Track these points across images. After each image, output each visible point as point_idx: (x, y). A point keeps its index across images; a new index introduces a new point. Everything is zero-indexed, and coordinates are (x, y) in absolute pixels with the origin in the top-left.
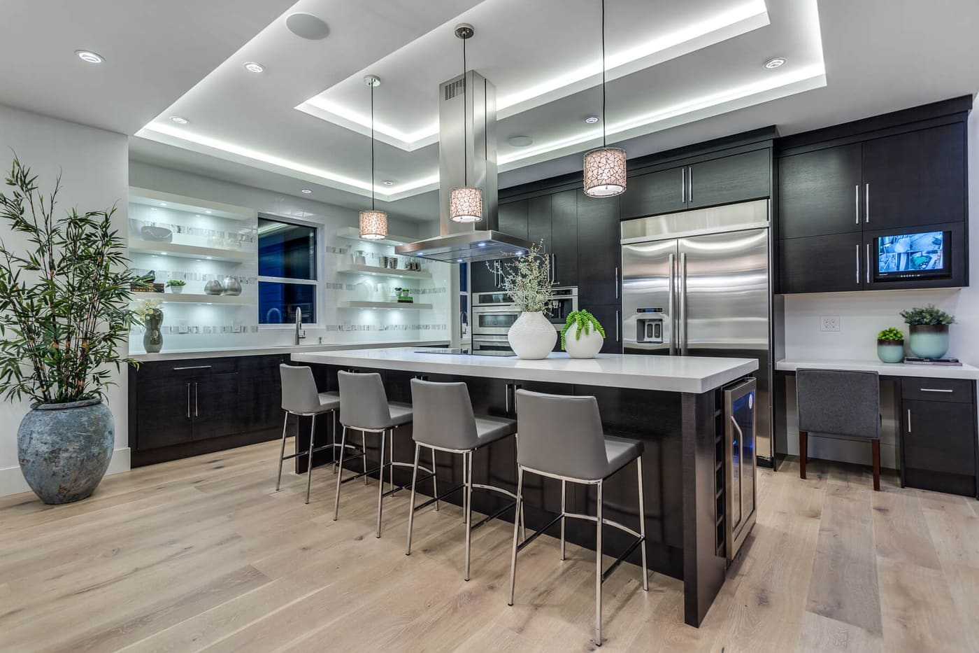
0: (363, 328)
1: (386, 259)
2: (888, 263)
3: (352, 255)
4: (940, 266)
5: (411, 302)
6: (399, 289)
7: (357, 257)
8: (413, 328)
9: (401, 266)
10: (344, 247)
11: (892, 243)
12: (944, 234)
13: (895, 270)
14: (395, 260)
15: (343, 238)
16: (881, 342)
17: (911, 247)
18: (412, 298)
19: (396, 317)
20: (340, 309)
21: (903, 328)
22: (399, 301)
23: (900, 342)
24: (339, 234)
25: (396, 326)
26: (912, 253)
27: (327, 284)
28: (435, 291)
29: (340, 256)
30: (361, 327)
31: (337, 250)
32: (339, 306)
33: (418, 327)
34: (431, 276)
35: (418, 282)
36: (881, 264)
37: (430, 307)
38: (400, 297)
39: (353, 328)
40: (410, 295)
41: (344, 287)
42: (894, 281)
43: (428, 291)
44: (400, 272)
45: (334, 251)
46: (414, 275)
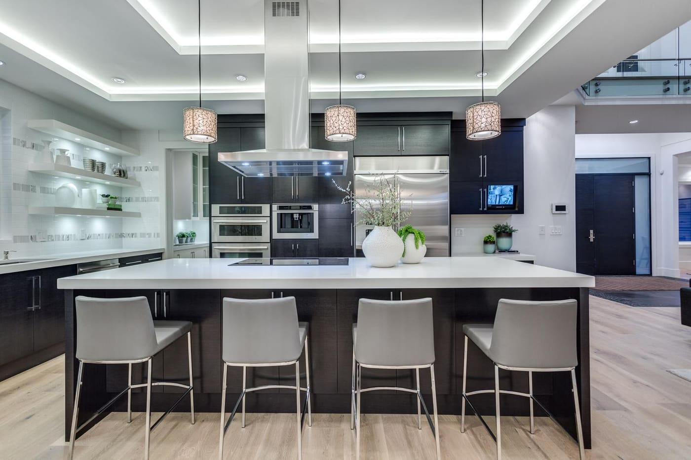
0: (61, 238)
1: (93, 162)
2: (492, 200)
3: (52, 154)
4: (512, 203)
5: (120, 210)
6: (107, 196)
7: (58, 156)
8: (116, 237)
9: (108, 172)
10: (37, 141)
11: (494, 189)
12: (514, 187)
13: (494, 204)
14: (103, 165)
15: (36, 131)
16: (486, 242)
17: (501, 192)
18: (121, 206)
19: (99, 226)
20: (33, 217)
21: (494, 235)
22: (109, 209)
23: (493, 243)
24: (29, 126)
25: (99, 235)
26: (502, 195)
27: (14, 184)
28: (144, 200)
29: (34, 152)
30: (59, 236)
31: (29, 144)
32: (31, 213)
33: (121, 236)
34: (139, 185)
35: (121, 189)
36: (489, 200)
37: (138, 215)
38: (108, 205)
39: (50, 238)
40: (118, 203)
41: (38, 189)
42: (495, 210)
43: (134, 199)
44: (107, 178)
45: (24, 146)
46: (120, 182)
